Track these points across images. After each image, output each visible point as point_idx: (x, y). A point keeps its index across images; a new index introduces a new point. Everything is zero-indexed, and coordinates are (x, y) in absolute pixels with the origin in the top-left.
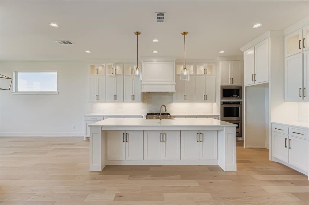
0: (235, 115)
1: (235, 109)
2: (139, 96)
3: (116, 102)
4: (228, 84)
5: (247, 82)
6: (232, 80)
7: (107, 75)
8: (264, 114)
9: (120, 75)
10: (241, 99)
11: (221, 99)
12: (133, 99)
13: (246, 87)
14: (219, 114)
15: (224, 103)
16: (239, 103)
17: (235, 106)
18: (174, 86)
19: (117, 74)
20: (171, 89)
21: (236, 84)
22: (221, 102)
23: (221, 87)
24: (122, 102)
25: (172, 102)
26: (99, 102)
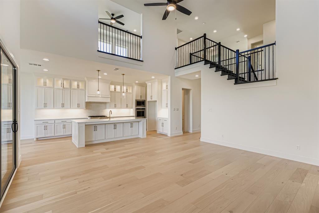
0: (141, 115)
1: (141, 113)
2: (84, 105)
3: (64, 109)
4: (139, 98)
5: (149, 99)
6: (141, 96)
7: (55, 87)
8: (155, 114)
9: (67, 89)
10: (145, 107)
11: (136, 107)
12: (79, 106)
13: (148, 101)
14: (134, 115)
15: (137, 109)
16: (144, 109)
17: (142, 110)
18: (109, 99)
19: (64, 87)
20: (108, 100)
21: (143, 99)
22: (135, 109)
23: (136, 100)
24: (69, 109)
25: (106, 108)
26: (46, 109)
